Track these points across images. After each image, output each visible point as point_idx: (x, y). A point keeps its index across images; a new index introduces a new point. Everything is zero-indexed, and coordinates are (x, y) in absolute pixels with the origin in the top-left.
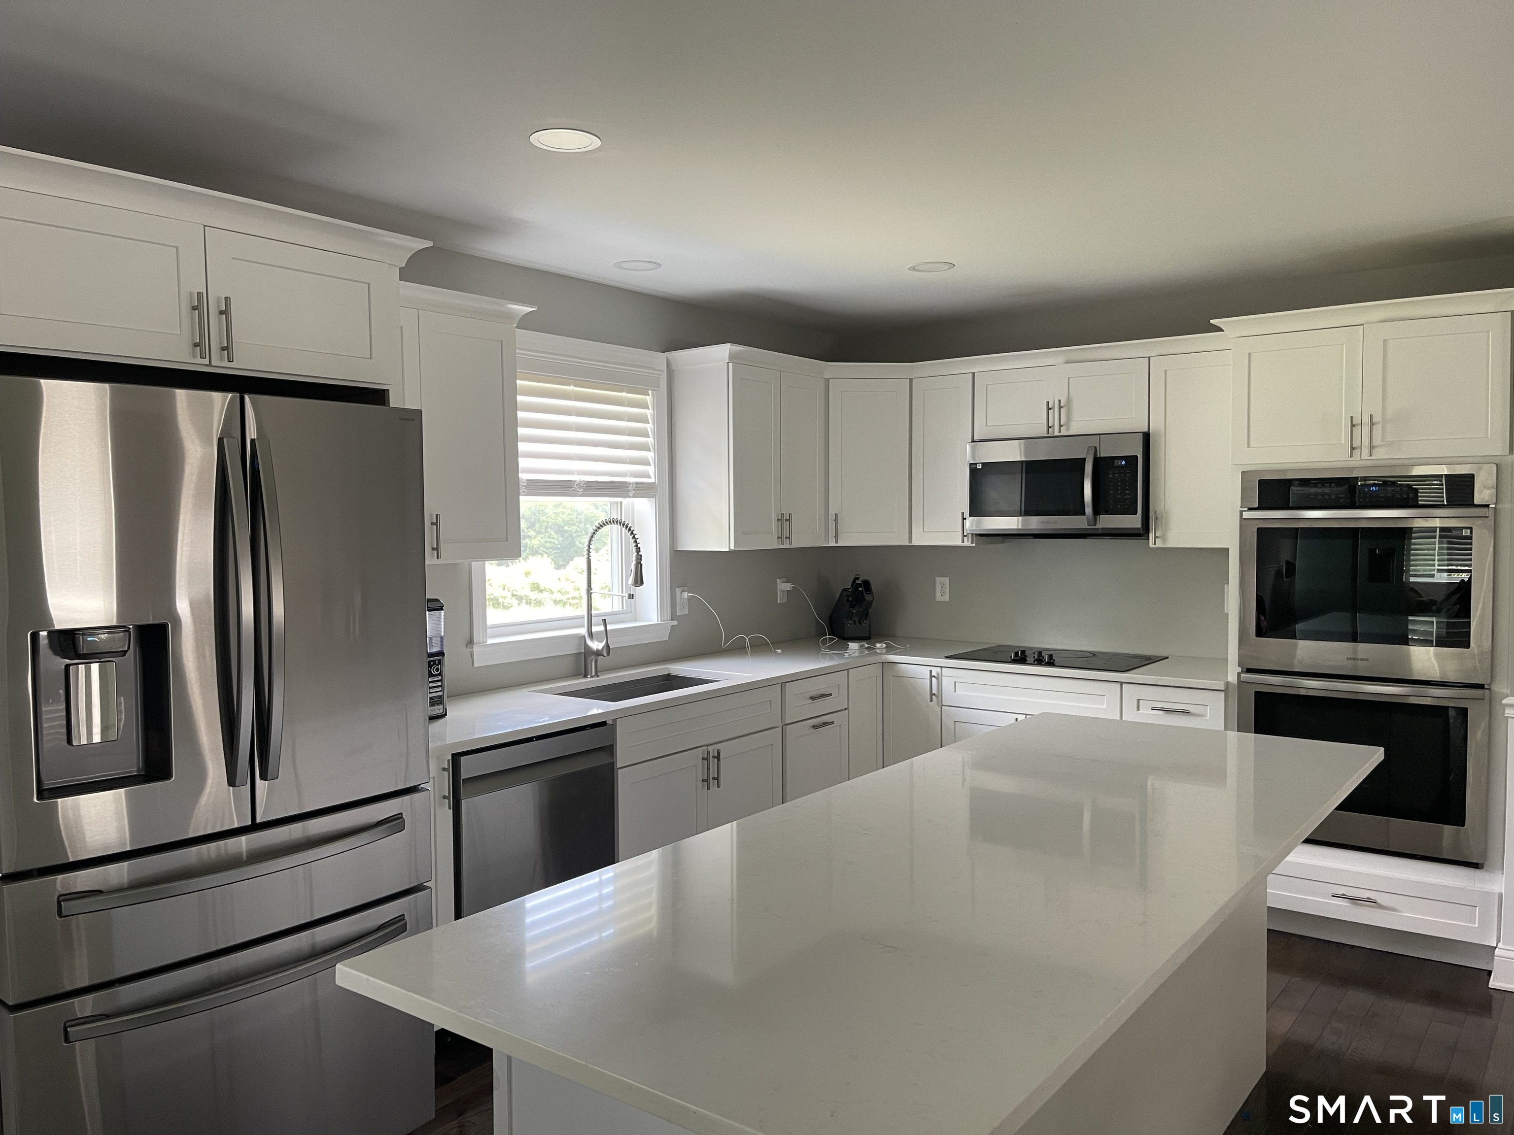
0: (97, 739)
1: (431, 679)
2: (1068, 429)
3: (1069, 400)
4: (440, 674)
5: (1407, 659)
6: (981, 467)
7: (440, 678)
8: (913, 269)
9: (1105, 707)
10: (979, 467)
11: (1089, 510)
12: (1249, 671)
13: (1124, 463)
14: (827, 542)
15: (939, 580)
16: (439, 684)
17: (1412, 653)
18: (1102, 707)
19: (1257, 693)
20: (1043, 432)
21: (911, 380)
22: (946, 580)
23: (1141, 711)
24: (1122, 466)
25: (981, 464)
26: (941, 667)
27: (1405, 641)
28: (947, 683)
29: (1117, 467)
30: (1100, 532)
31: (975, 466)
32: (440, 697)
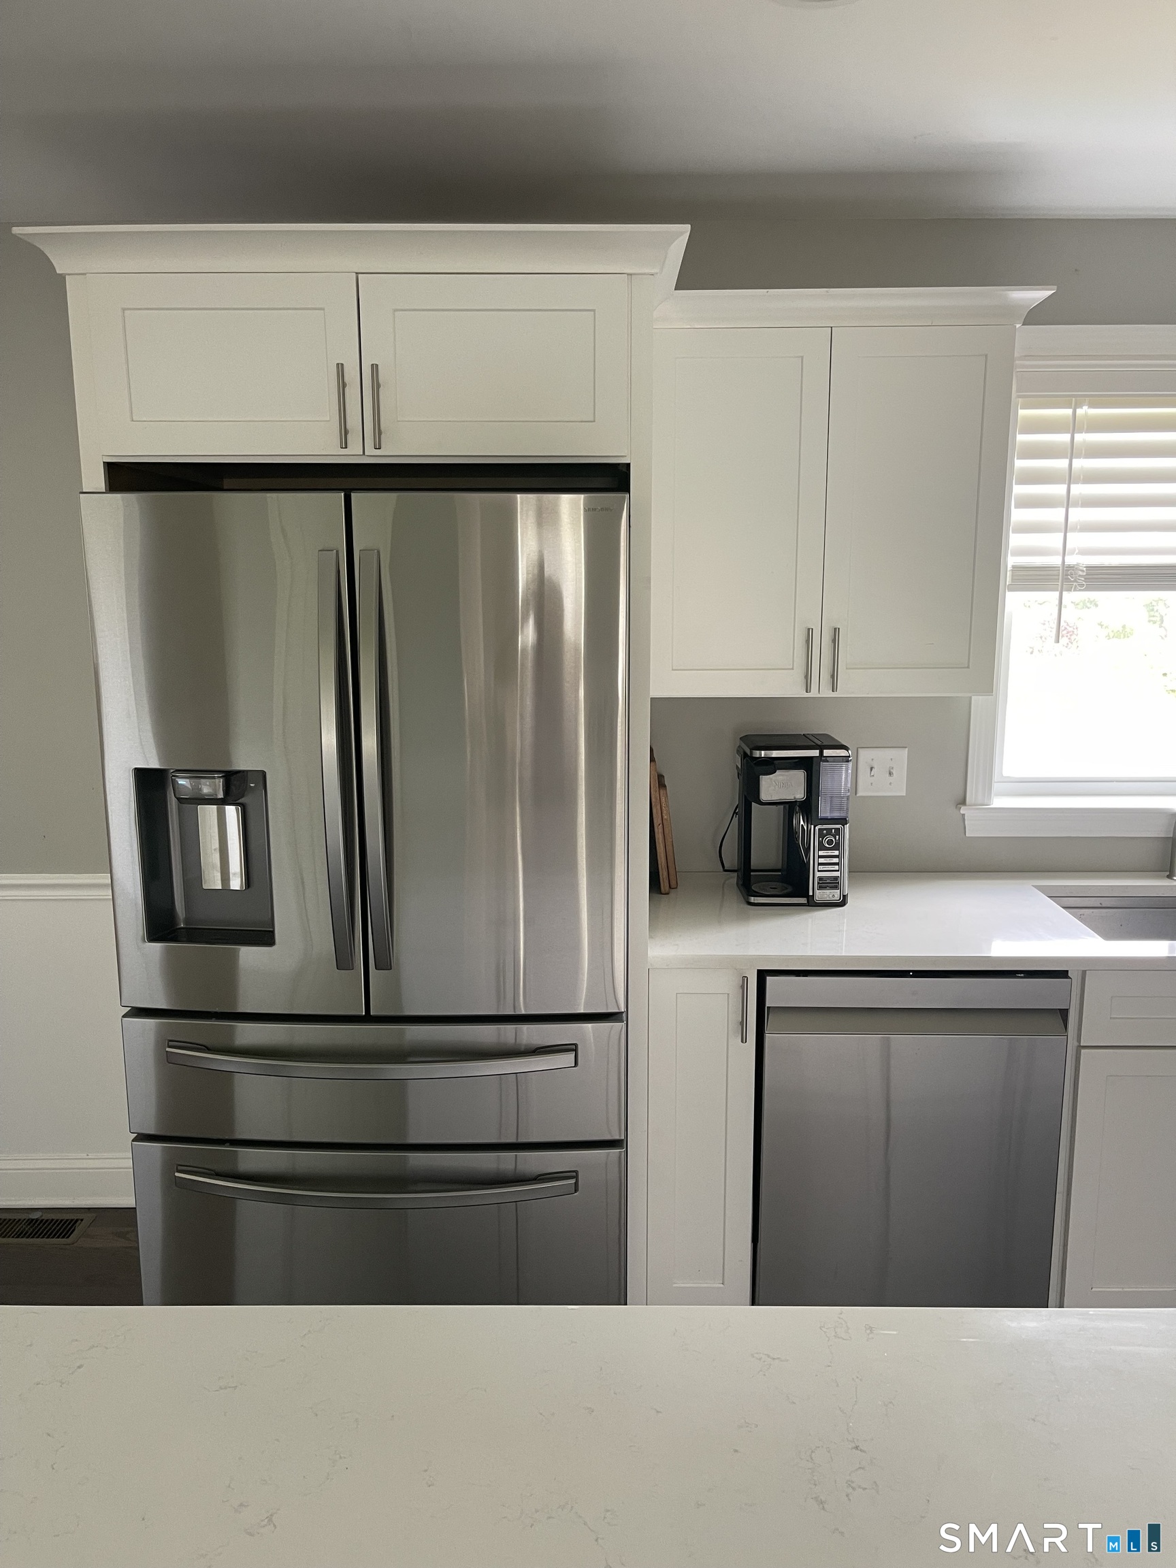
0: (236, 884)
1: (821, 853)
4: (837, 847)
7: (836, 853)
16: (836, 860)
32: (836, 878)
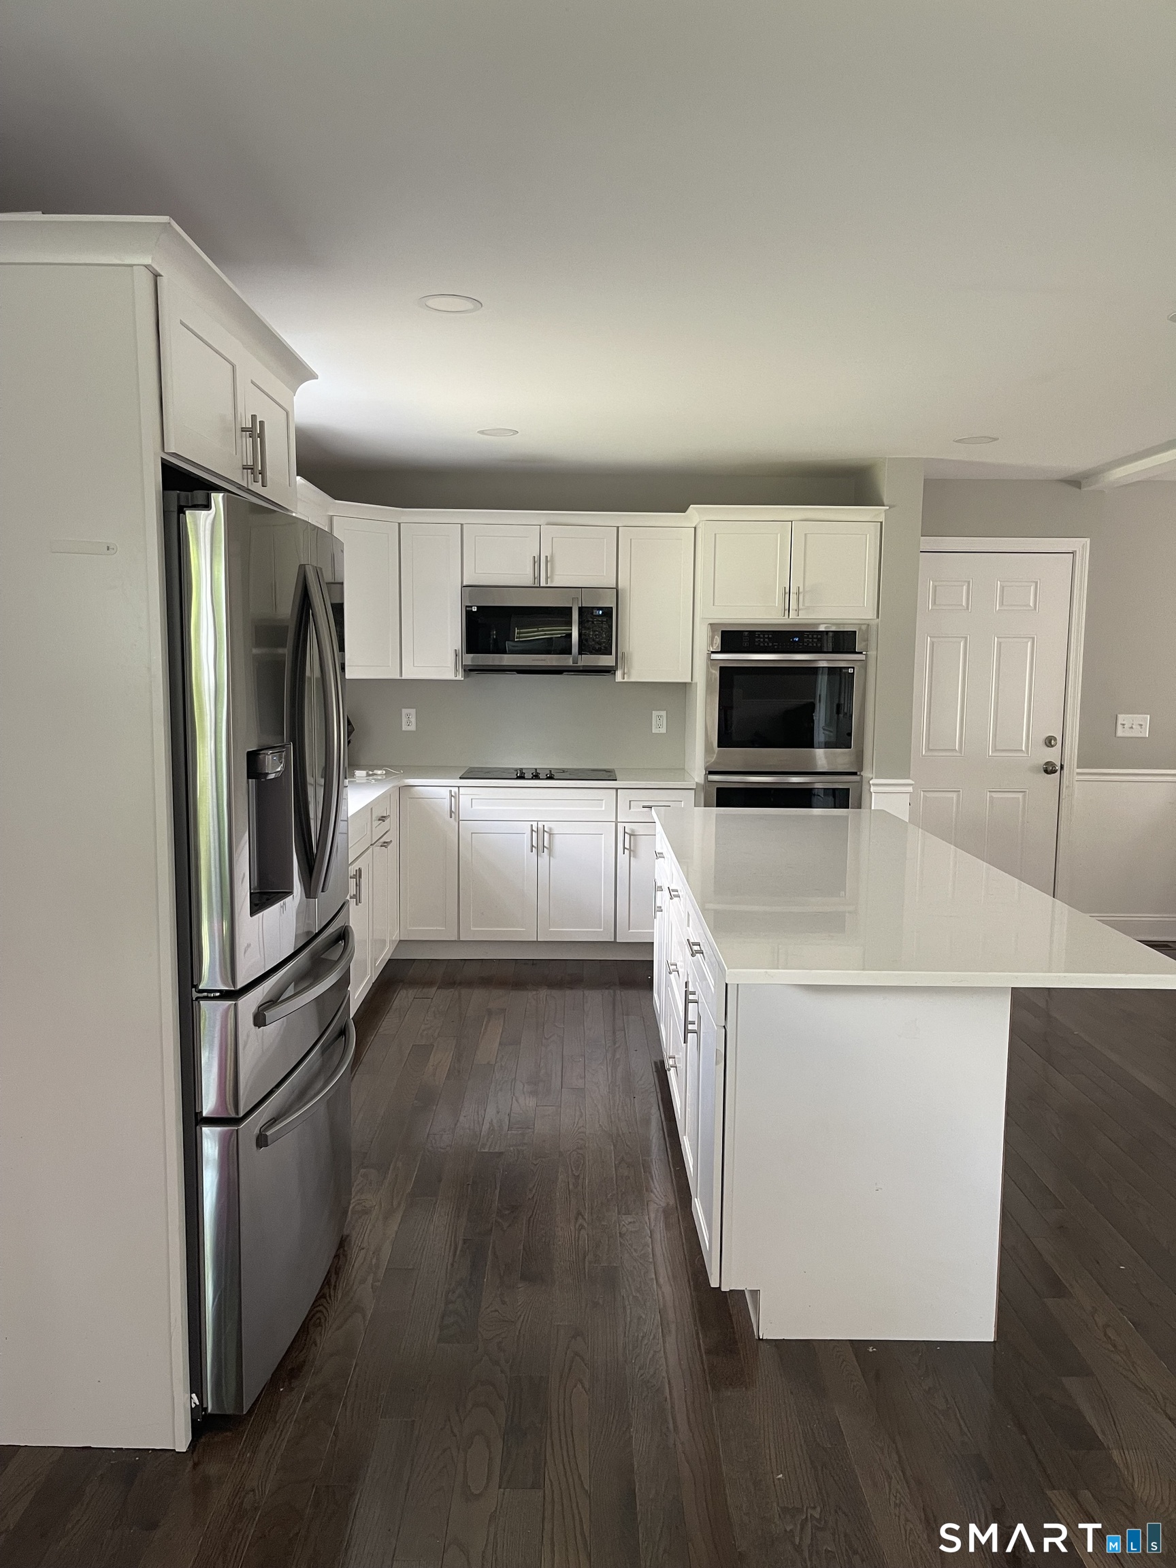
2: (552, 582)
3: (552, 556)
5: (813, 759)
8: (482, 432)
9: (603, 809)
10: (475, 609)
11: (575, 649)
12: (711, 773)
13: (601, 612)
15: (405, 711)
17: (817, 754)
18: (601, 809)
19: (718, 790)
20: (528, 581)
21: (399, 524)
22: (412, 711)
23: (632, 810)
24: (599, 616)
25: (476, 607)
26: (459, 787)
27: (812, 746)
28: (464, 801)
29: (596, 616)
30: (581, 669)
31: (470, 609)
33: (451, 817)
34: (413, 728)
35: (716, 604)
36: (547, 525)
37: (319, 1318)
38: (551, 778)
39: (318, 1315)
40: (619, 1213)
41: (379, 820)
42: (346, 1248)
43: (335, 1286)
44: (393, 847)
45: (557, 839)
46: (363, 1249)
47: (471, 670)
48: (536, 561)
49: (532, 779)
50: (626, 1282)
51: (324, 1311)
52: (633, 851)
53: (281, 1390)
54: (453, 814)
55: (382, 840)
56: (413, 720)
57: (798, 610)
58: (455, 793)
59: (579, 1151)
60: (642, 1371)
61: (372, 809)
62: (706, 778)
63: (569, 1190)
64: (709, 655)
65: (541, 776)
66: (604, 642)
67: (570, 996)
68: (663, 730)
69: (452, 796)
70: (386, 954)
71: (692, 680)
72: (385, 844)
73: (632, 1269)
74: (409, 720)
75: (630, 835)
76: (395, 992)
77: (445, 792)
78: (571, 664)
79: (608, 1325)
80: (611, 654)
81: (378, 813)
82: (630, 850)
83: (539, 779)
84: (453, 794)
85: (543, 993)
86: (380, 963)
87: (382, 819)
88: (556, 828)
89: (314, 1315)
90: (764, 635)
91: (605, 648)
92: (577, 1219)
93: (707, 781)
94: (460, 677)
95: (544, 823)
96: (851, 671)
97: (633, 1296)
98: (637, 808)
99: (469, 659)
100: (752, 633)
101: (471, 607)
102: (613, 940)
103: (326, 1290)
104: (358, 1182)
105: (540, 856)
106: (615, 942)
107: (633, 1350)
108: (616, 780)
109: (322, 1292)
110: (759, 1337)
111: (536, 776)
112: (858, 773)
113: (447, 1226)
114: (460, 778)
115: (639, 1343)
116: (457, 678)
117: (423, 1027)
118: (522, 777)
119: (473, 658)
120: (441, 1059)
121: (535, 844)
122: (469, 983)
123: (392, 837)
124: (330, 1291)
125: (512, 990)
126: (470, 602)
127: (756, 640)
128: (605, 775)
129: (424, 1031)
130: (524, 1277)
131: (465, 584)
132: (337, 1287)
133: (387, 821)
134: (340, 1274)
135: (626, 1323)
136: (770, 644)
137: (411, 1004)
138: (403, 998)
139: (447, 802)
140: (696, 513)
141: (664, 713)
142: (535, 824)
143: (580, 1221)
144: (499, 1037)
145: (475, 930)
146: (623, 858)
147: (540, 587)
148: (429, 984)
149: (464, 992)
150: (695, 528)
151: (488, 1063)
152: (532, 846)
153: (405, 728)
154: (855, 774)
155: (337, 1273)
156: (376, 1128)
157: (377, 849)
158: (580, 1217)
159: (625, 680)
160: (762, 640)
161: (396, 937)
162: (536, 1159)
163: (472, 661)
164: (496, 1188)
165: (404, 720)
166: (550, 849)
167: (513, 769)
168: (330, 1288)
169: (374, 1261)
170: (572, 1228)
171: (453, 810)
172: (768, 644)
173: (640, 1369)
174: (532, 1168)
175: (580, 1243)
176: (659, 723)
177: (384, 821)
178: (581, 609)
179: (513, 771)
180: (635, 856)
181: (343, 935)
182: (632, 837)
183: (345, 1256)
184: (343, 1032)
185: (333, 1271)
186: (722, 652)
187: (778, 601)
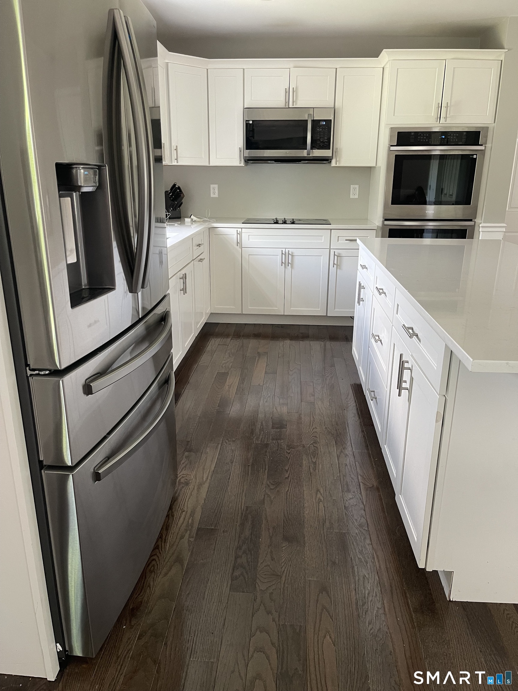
2: (296, 104)
3: (297, 88)
6: (251, 123)
10: (251, 122)
11: (309, 146)
12: (386, 220)
13: (324, 123)
14: (171, 163)
15: (212, 186)
18: (322, 241)
19: (390, 229)
20: (282, 105)
21: (207, 69)
22: (216, 186)
23: (339, 242)
25: (252, 121)
26: (242, 228)
28: (245, 237)
29: (322, 125)
30: (312, 158)
31: (248, 122)
33: (237, 246)
34: (216, 195)
35: (395, 115)
36: (294, 67)
37: (154, 566)
38: (293, 223)
39: (154, 562)
40: (342, 492)
41: (197, 246)
42: (173, 510)
43: (165, 540)
44: (206, 261)
45: (296, 258)
46: (184, 511)
47: (248, 160)
48: (287, 92)
49: (282, 223)
50: (352, 546)
51: (157, 560)
52: (339, 265)
53: (124, 627)
54: (238, 244)
55: (199, 258)
56: (217, 191)
57: (446, 118)
58: (240, 232)
59: (314, 444)
60: (371, 626)
61: (192, 239)
62: (383, 223)
63: (310, 473)
64: (389, 148)
65: (287, 222)
66: (326, 142)
67: (303, 344)
68: (356, 197)
69: (238, 233)
70: (203, 321)
71: (376, 165)
72: (201, 260)
73: (355, 535)
74: (214, 191)
75: (338, 256)
76: (208, 341)
77: (234, 231)
78: (306, 155)
79: (343, 582)
80: (330, 149)
81: (196, 242)
82: (337, 265)
83: (287, 224)
84: (238, 232)
85: (288, 342)
86: (200, 326)
87: (199, 245)
88: (296, 252)
89: (151, 562)
90: (423, 134)
91: (326, 145)
92: (317, 494)
93: (384, 225)
94: (242, 164)
95: (289, 249)
96: (475, 157)
97: (358, 558)
98: (342, 241)
99: (249, 153)
100: (416, 133)
101: (249, 121)
102: (325, 315)
103: (159, 543)
104: (183, 461)
105: (287, 268)
106: (327, 316)
107: (363, 605)
108: (330, 224)
109: (157, 544)
110: (450, 600)
111: (285, 222)
112: (473, 220)
113: (236, 496)
114: (243, 223)
115: (366, 599)
116: (241, 165)
117: (223, 362)
118: (277, 223)
119: (249, 152)
120: (233, 381)
121: (283, 261)
122: (248, 336)
123: (205, 256)
124: (162, 544)
125: (271, 340)
126: (248, 119)
127: (419, 137)
128: (324, 222)
129: (223, 364)
130: (286, 538)
131: (245, 107)
132: (166, 541)
133: (202, 247)
134: (169, 531)
135: (355, 581)
136: (427, 140)
137: (217, 348)
138: (213, 344)
139: (235, 236)
140: (387, 55)
141: (357, 186)
142: (284, 250)
143: (319, 495)
144: (265, 369)
145: (251, 308)
146: (333, 270)
147: (289, 108)
148: (227, 336)
149: (245, 341)
150: (383, 68)
151: (259, 385)
152: (282, 262)
153: (212, 195)
154: (471, 220)
155: (167, 529)
156: (195, 425)
157: (196, 263)
158: (319, 492)
159: (337, 165)
160: (422, 138)
161: (209, 311)
162: (289, 449)
163: (249, 155)
164: (265, 469)
165: (212, 191)
166: (292, 264)
167: (271, 219)
168: (162, 542)
169: (190, 521)
170: (314, 501)
171: (239, 241)
172: (426, 140)
173: (369, 624)
174: (287, 456)
175: (320, 513)
176: (354, 192)
177: (200, 247)
178: (313, 121)
179: (271, 220)
180: (340, 269)
181: (164, 318)
182: (339, 257)
183: (173, 516)
184: (167, 381)
185: (165, 528)
186: (397, 145)
187: (433, 113)
